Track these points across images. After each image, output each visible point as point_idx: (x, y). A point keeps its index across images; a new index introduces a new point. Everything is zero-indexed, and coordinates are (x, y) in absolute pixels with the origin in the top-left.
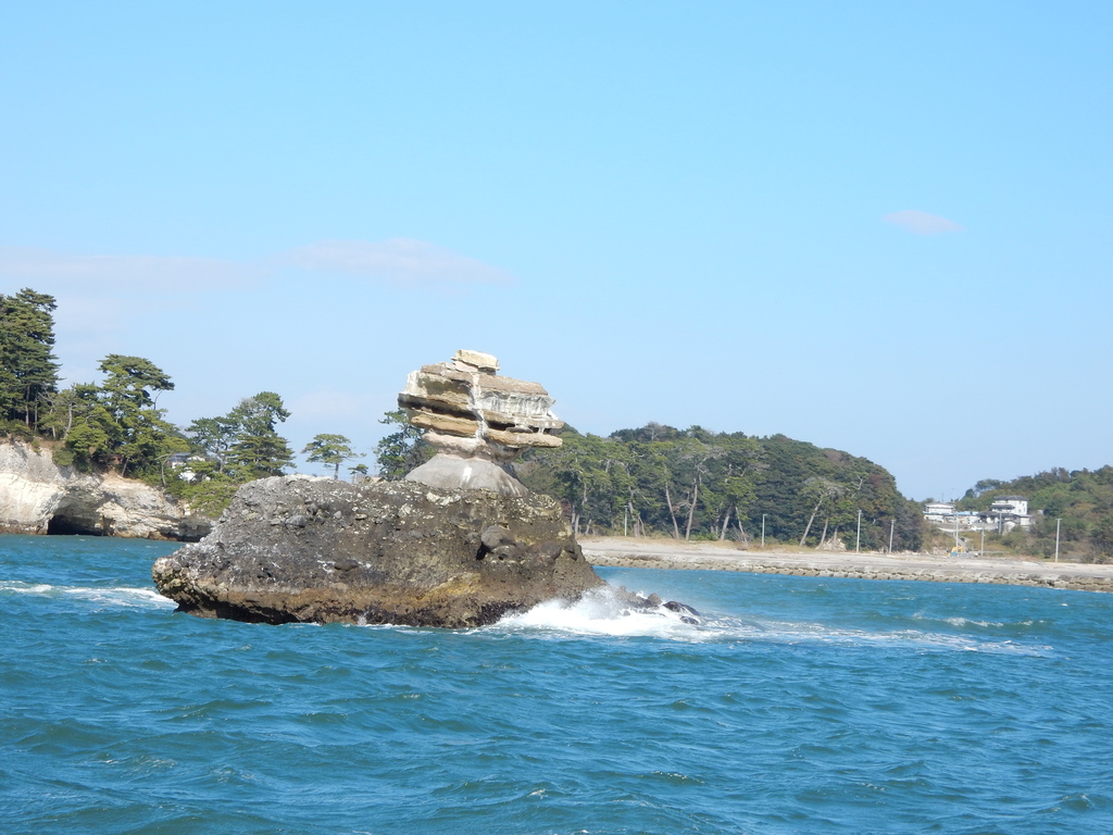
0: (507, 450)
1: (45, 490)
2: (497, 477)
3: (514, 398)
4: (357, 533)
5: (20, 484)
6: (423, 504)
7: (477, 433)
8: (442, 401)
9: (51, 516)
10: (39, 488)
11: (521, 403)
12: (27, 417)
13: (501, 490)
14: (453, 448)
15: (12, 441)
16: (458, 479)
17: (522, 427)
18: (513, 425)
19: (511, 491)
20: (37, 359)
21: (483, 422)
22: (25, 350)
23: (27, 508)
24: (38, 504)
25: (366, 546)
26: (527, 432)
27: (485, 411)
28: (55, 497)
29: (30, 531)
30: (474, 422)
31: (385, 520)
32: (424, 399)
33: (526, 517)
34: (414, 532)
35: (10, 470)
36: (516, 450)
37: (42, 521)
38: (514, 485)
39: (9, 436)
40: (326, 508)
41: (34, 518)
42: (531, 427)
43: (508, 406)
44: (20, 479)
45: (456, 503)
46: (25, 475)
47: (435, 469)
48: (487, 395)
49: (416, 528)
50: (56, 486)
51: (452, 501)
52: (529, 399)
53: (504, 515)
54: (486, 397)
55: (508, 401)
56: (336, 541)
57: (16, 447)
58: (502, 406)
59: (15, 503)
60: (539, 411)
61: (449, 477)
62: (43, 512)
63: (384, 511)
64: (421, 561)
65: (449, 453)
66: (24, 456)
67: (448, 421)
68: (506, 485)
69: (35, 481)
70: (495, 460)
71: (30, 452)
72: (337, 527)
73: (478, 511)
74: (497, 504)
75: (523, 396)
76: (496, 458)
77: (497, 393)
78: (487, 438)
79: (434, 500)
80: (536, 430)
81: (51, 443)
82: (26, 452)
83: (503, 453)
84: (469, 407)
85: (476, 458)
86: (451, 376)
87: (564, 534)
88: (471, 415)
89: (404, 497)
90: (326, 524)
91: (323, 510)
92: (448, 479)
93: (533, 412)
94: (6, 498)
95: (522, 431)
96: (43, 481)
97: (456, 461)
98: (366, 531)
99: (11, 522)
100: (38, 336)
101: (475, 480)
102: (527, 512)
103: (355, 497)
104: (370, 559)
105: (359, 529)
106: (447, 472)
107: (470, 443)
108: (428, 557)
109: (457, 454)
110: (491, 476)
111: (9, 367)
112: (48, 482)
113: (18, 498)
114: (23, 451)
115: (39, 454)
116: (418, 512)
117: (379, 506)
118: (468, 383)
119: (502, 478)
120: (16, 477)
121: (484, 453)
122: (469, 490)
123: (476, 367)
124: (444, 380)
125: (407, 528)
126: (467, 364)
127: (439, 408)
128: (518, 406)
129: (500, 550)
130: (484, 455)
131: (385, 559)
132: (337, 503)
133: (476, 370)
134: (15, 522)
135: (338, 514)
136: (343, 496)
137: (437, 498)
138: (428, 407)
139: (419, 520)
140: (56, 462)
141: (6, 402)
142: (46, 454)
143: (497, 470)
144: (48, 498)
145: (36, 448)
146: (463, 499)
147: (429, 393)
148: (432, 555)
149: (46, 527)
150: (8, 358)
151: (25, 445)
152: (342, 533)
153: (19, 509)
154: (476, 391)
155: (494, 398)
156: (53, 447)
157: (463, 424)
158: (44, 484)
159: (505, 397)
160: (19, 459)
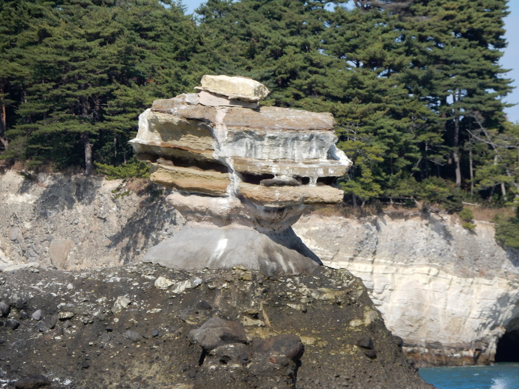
0: (268, 210)
1: (484, 289)
2: (259, 249)
3: (273, 138)
4: (58, 338)
5: (442, 282)
6: (150, 294)
7: (229, 191)
8: (180, 149)
9: (500, 331)
10: (474, 287)
11: (285, 145)
12: (458, 172)
13: (263, 267)
14: (203, 213)
15: (425, 213)
16: (207, 254)
17: (284, 178)
18: (271, 176)
19: (279, 267)
20: (466, 75)
21: (234, 175)
22: (446, 62)
23: (457, 321)
24: (475, 313)
25: (70, 355)
26: (290, 184)
27: (236, 159)
28: (503, 300)
29: (463, 357)
30: (225, 175)
31: (97, 318)
32: (158, 147)
33: (297, 302)
34: (129, 333)
35: (424, 261)
36: (280, 210)
37: (484, 341)
38: (286, 259)
39: (419, 204)
40: (24, 307)
41: (468, 336)
42: (298, 178)
43: (266, 150)
44: (442, 274)
45: (195, 289)
46: (451, 267)
47: (181, 244)
48: (237, 137)
49: (133, 327)
50: (505, 281)
51: (189, 286)
52: (297, 138)
53: (263, 302)
54: (236, 140)
55: (266, 142)
56: (30, 351)
57: (433, 221)
58: (259, 151)
59: (435, 314)
60: (314, 153)
61: (197, 254)
62: (484, 325)
63: (97, 306)
64: (136, 372)
65: (199, 220)
66: (448, 236)
67: (193, 176)
68: (272, 259)
69: (467, 276)
70: (258, 226)
71: (457, 228)
72: (34, 331)
73: (226, 298)
74: (253, 287)
75: (287, 134)
76: (258, 222)
77: (251, 133)
78: (241, 197)
79: (164, 287)
80: (305, 181)
81: (493, 212)
82: (450, 228)
83: (263, 215)
84: (215, 156)
85: (236, 225)
86: (185, 113)
87: (359, 322)
88: (219, 166)
89: (130, 284)
90: (20, 329)
91: (19, 309)
92: (195, 257)
93: (305, 156)
94: (420, 306)
95: (282, 184)
96: (482, 274)
97: (209, 230)
98: (72, 335)
99: (429, 346)
100: (476, 36)
101: (228, 255)
102: (299, 295)
103: (64, 289)
104: (72, 374)
105: (62, 333)
106: (195, 247)
107: (222, 205)
108: (146, 366)
109: (210, 220)
110: (251, 248)
111: (417, 92)
112: (490, 277)
113: (440, 306)
114: (444, 229)
115: (472, 231)
116: (143, 305)
117: (92, 300)
118: (209, 122)
119: (268, 250)
120: (434, 271)
121: (242, 217)
122: (219, 270)
123: (226, 97)
124: (176, 120)
125: (121, 327)
126: (215, 94)
127: (181, 159)
128: (281, 149)
129: (221, 351)
130: (243, 220)
131: (91, 371)
132: (38, 299)
133: (227, 102)
134: (438, 345)
135: (37, 314)
136: (50, 289)
137: (170, 283)
138: (166, 157)
139: (139, 316)
140: (501, 243)
141: (410, 150)
142: (485, 231)
143: (261, 239)
144: (491, 302)
145: (468, 222)
146: (206, 283)
147: (164, 138)
148: (152, 363)
149: (492, 348)
150: (415, 77)
151: (447, 217)
152: (39, 340)
153: (442, 323)
154: (221, 131)
155: (247, 140)
156: (496, 219)
157: (212, 178)
158: (483, 280)
159: (261, 138)
160: (439, 241)
